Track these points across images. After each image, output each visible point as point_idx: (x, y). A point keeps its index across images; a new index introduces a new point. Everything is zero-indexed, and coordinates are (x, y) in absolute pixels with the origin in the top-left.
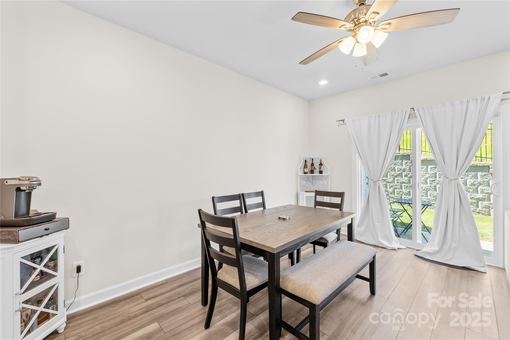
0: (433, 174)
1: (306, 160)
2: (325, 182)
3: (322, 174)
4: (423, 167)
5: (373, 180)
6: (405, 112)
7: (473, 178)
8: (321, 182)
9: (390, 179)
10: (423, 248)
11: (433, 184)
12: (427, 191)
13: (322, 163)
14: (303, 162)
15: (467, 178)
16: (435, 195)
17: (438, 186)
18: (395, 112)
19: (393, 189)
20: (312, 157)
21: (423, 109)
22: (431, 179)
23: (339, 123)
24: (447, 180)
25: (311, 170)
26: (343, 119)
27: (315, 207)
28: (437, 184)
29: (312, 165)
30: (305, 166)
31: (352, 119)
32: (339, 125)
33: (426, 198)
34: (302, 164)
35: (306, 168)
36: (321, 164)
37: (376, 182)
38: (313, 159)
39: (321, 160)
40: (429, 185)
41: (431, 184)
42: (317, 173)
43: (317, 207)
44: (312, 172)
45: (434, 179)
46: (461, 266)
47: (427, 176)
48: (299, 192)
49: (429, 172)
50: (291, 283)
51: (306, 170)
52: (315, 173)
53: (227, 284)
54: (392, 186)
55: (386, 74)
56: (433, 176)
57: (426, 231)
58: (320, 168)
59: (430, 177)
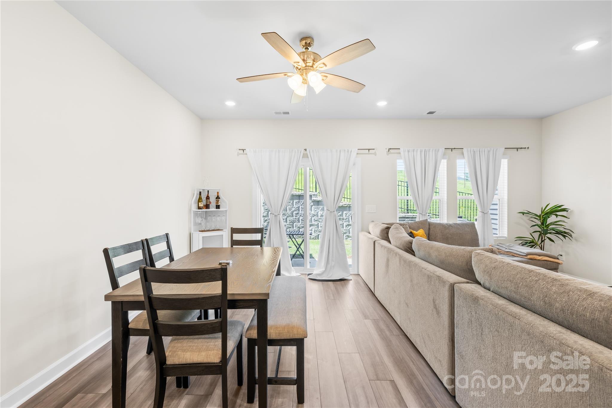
0: (297, 208)
1: (200, 193)
2: (223, 218)
3: (219, 209)
4: (290, 201)
5: (274, 214)
6: (300, 152)
7: (322, 210)
8: (218, 218)
9: (265, 213)
10: (313, 272)
11: (297, 216)
12: (293, 223)
13: (219, 196)
14: (197, 194)
15: (318, 211)
16: (298, 226)
17: (301, 218)
18: (292, 150)
19: (267, 223)
20: (207, 188)
21: (313, 151)
22: (296, 212)
23: (238, 152)
24: (329, 211)
25: (207, 204)
26: (243, 148)
27: (232, 246)
28: (300, 216)
29: (208, 198)
30: (200, 200)
31: (253, 150)
32: (238, 154)
33: (293, 229)
34: (196, 197)
35: (201, 202)
36: (218, 198)
37: (277, 216)
38: (208, 191)
39: (218, 193)
40: (294, 217)
41: (296, 216)
42: (213, 208)
43: (234, 246)
44: (207, 206)
45: (298, 212)
46: (339, 279)
47: (293, 209)
48: (192, 232)
49: (294, 206)
50: (273, 329)
51: (201, 205)
52: (211, 208)
53: (192, 365)
54: (266, 220)
55: (288, 113)
56: (297, 209)
57: (302, 258)
58: (217, 202)
59: (295, 210)
